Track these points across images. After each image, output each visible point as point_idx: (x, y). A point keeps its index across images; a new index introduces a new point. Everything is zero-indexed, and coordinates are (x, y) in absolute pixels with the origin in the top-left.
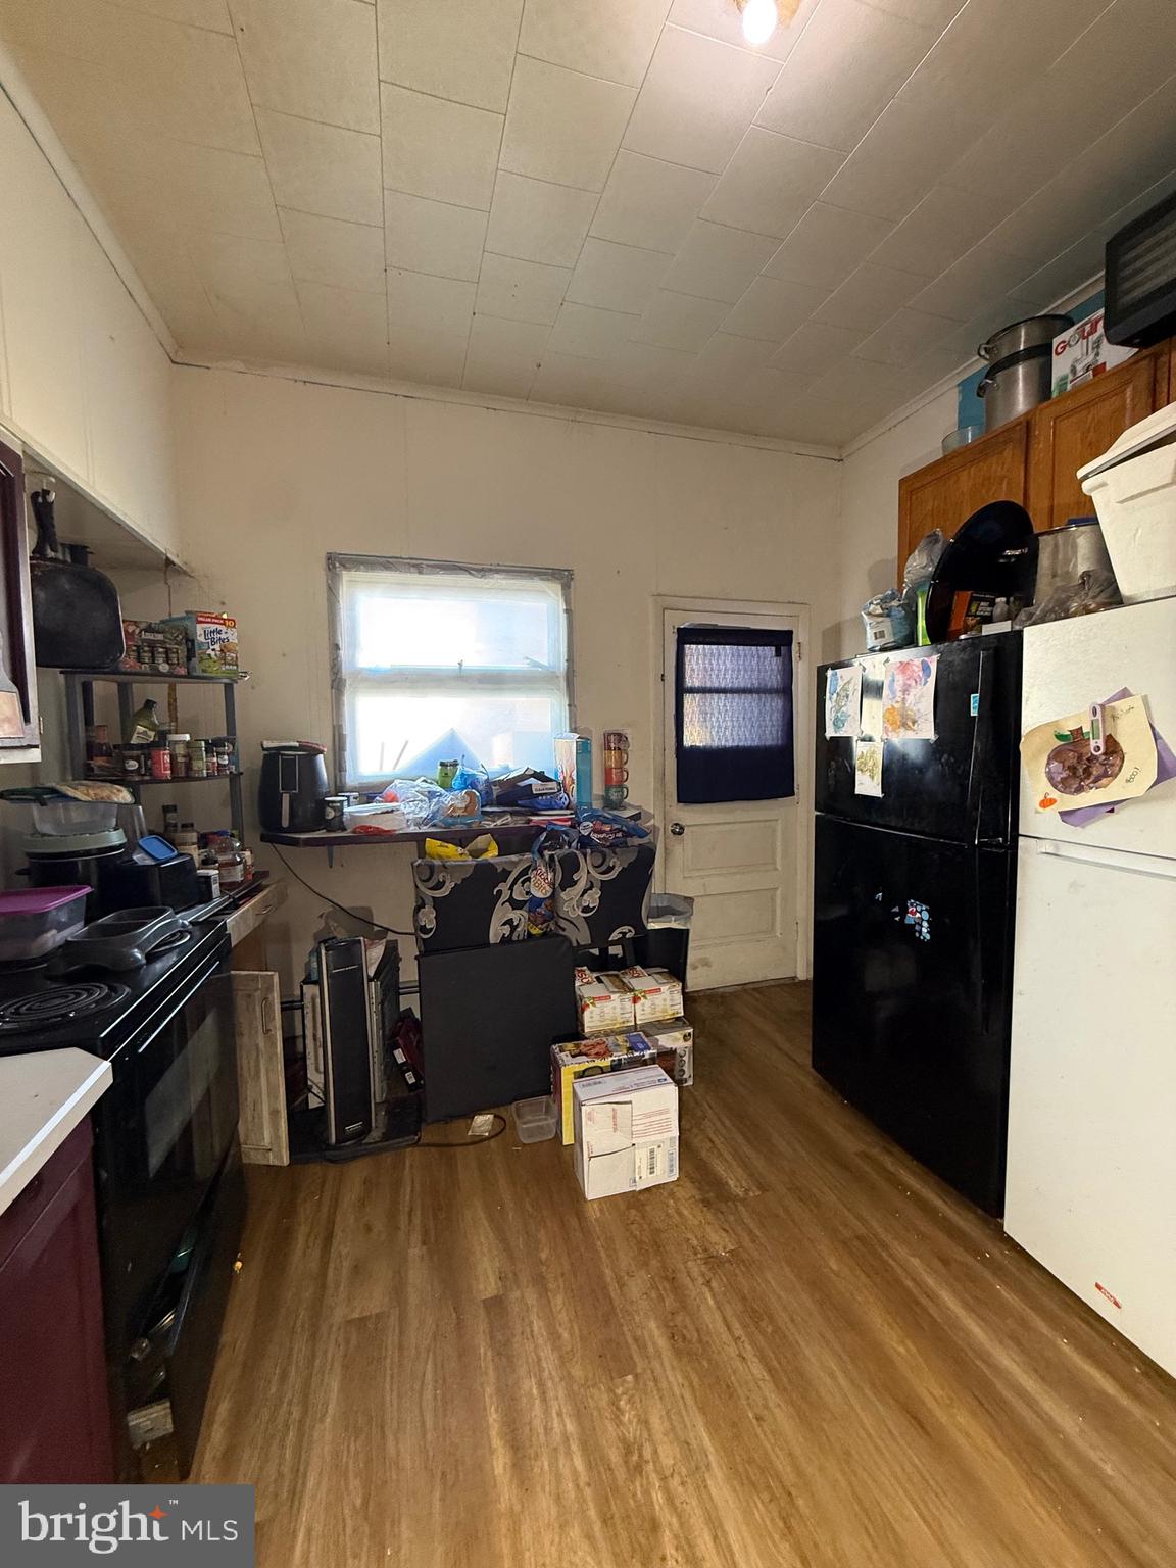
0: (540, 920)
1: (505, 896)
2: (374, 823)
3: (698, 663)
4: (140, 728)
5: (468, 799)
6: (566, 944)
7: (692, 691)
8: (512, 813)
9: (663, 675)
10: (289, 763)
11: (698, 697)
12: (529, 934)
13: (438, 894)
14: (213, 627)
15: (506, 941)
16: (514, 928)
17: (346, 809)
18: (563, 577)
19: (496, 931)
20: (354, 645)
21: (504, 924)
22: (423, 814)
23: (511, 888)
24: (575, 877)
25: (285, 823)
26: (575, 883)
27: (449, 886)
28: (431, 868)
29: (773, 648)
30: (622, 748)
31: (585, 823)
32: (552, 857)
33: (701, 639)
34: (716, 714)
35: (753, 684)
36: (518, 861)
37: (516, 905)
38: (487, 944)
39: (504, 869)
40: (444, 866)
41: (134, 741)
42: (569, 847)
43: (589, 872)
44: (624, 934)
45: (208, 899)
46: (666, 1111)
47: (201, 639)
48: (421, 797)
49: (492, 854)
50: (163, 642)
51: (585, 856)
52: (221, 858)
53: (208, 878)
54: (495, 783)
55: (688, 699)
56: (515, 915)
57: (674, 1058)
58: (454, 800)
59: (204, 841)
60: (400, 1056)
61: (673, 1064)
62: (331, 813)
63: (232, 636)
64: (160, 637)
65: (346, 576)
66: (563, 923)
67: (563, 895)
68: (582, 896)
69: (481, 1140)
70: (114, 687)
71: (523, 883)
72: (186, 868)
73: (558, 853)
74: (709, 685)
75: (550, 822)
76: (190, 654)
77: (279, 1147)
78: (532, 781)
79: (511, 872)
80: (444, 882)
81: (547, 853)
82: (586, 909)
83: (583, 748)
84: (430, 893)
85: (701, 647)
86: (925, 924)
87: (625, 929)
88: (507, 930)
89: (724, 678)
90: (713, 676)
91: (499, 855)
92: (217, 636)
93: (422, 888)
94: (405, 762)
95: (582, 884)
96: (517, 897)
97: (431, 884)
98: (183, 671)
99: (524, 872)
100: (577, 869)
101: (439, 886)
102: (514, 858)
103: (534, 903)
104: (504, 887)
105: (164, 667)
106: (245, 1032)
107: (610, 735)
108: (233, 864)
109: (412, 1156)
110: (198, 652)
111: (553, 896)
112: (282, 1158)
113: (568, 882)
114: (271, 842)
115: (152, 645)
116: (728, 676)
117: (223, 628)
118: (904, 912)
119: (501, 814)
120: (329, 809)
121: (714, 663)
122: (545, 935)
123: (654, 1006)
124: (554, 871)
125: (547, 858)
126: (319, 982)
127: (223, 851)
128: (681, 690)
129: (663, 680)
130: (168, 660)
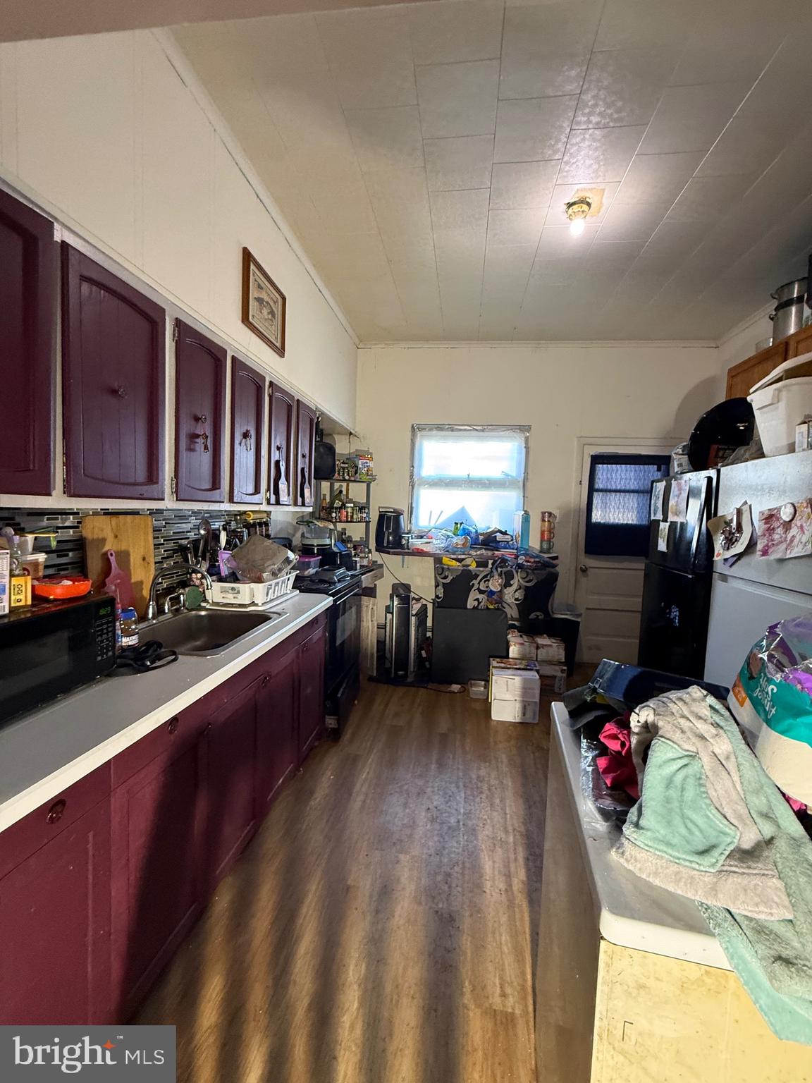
0: (494, 602)
1: (476, 586)
2: (421, 547)
3: (602, 474)
4: (337, 501)
5: (464, 540)
6: (504, 615)
7: (598, 490)
8: (485, 549)
9: (581, 481)
10: (389, 518)
11: (601, 494)
12: (488, 608)
13: (444, 581)
14: (365, 461)
15: (475, 608)
16: (479, 603)
17: (410, 540)
18: (524, 429)
19: (471, 603)
20: (420, 466)
21: (475, 600)
22: (443, 545)
23: (479, 583)
24: (512, 582)
25: (385, 545)
26: (511, 585)
27: (450, 578)
28: (443, 569)
29: (656, 466)
30: (551, 521)
31: (521, 557)
32: (501, 571)
33: (605, 461)
34: (613, 504)
35: (639, 487)
36: (483, 571)
37: (481, 592)
38: (466, 608)
39: (476, 574)
40: (448, 569)
41: (335, 505)
42: (511, 568)
43: (519, 581)
44: (538, 616)
45: (356, 570)
46: (533, 689)
47: (360, 466)
48: (443, 537)
49: (473, 566)
50: (347, 468)
51: (517, 572)
52: (361, 555)
53: (356, 561)
54: (481, 534)
55: (595, 494)
56: (480, 597)
57: (555, 680)
58: (458, 540)
59: (355, 547)
60: (424, 654)
61: (554, 684)
62: (404, 542)
63: (371, 464)
64: (347, 465)
65: (419, 434)
66: (505, 605)
67: (505, 590)
68: (515, 592)
69: (454, 692)
70: (329, 483)
71: (485, 581)
72: (349, 555)
73: (504, 569)
74: (609, 487)
75: (503, 555)
76: (356, 473)
77: (373, 668)
78: (498, 534)
79: (479, 575)
80: (448, 576)
81: (499, 570)
82: (516, 599)
83: (526, 519)
84: (440, 580)
85: (605, 466)
86: (677, 618)
87: (538, 613)
88: (476, 603)
89: (620, 483)
90: (613, 483)
91: (477, 567)
92: (366, 465)
93: (438, 578)
94: (440, 521)
95: (515, 587)
96: (482, 588)
97: (443, 576)
98: (353, 479)
99: (486, 576)
100: (513, 578)
101: (446, 577)
102: (481, 569)
103: (491, 593)
104: (475, 582)
105: (347, 478)
106: (365, 620)
107: (545, 513)
108: (365, 557)
109: (422, 691)
110: (359, 471)
111: (501, 591)
112: (373, 673)
113: (507, 584)
114: (379, 552)
115: (344, 468)
116: (622, 483)
117: (368, 461)
118: (670, 612)
119: (480, 549)
120: (403, 540)
121: (614, 475)
122: (495, 609)
123: (547, 652)
124: (502, 578)
125: (499, 571)
126: (392, 613)
127: (361, 552)
128: (592, 490)
129: (581, 484)
130: (348, 475)
